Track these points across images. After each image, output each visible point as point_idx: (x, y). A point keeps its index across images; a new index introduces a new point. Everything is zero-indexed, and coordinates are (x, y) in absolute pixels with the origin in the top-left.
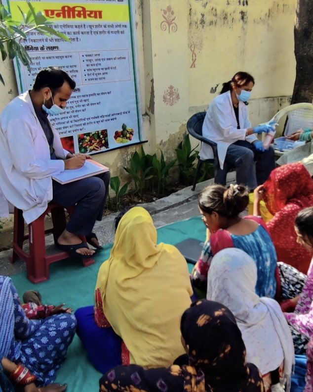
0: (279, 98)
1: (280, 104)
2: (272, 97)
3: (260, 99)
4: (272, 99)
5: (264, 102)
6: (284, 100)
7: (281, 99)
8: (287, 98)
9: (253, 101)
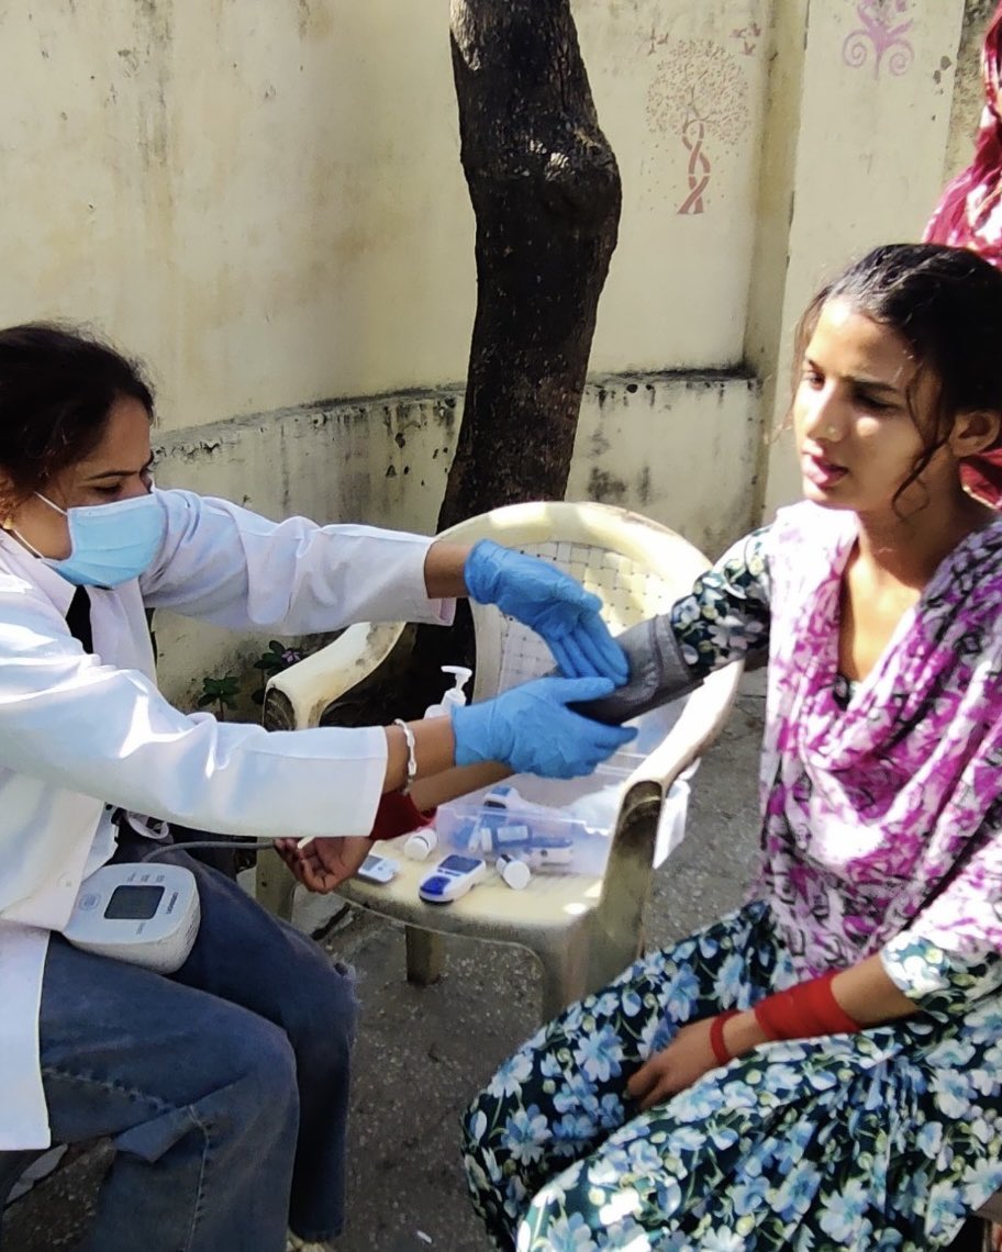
0: (393, 408)
1: (399, 436)
2: (352, 401)
3: (282, 414)
4: (350, 411)
5: (310, 433)
6: (416, 415)
7: (403, 412)
8: (429, 402)
9: (245, 433)
